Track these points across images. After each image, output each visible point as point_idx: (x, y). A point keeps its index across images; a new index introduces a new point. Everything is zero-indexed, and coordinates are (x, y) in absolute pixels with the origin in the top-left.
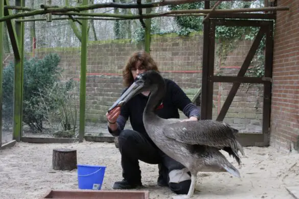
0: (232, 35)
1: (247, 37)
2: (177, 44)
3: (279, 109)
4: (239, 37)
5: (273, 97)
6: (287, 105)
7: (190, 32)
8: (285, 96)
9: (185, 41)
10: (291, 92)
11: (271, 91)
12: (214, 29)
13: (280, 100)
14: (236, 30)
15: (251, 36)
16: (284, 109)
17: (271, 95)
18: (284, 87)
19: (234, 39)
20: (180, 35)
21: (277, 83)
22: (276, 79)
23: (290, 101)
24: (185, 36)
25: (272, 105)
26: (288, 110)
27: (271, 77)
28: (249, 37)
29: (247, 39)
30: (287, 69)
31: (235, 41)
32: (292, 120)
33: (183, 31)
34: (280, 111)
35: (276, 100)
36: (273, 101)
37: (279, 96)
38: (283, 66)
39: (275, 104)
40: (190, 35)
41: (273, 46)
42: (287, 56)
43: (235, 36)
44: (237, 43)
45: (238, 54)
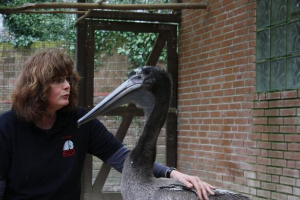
0: (97, 47)
1: (120, 50)
3: (192, 153)
4: (108, 51)
5: (180, 137)
6: (209, 148)
7: (32, 43)
8: (203, 134)
9: (24, 55)
10: (214, 128)
11: (176, 128)
12: (93, 34)
13: (194, 141)
14: (103, 40)
15: (126, 49)
16: (202, 154)
17: (176, 133)
18: (200, 121)
19: (100, 53)
20: (17, 46)
21: (186, 115)
22: (183, 110)
23: (213, 142)
24: (25, 47)
25: (179, 149)
26: (210, 154)
27: (176, 106)
28: (123, 50)
29: (121, 53)
30: (206, 95)
31: (102, 56)
32: (220, 170)
33: (22, 41)
34: (195, 157)
35: (188, 140)
36: (180, 143)
37: (193, 134)
38: (198, 89)
39: (186, 146)
40: (32, 46)
41: (177, 62)
43: (102, 50)
44: (104, 59)
45: (106, 75)
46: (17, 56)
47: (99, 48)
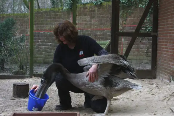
0: (130, 4)
1: (140, 6)
2: (94, 11)
3: (162, 54)
4: (135, 6)
6: (168, 51)
7: (102, 3)
8: (166, 45)
9: (99, 8)
10: (170, 43)
11: (157, 42)
13: (163, 48)
16: (165, 54)
17: (157, 45)
18: (165, 39)
19: (132, 7)
20: (95, 5)
21: (160, 36)
22: (160, 34)
23: (169, 49)
24: (99, 5)
25: (158, 51)
26: (168, 54)
27: (157, 32)
28: (142, 6)
29: (140, 7)
30: (168, 27)
32: (171, 61)
33: (98, 2)
34: (163, 55)
35: (160, 48)
36: (158, 49)
37: (162, 45)
38: (165, 25)
39: (160, 50)
40: (102, 5)
41: (158, 12)
42: (168, 18)
43: (132, 6)
44: (133, 10)
45: (134, 17)
46: (96, 9)
47: (131, 5)
